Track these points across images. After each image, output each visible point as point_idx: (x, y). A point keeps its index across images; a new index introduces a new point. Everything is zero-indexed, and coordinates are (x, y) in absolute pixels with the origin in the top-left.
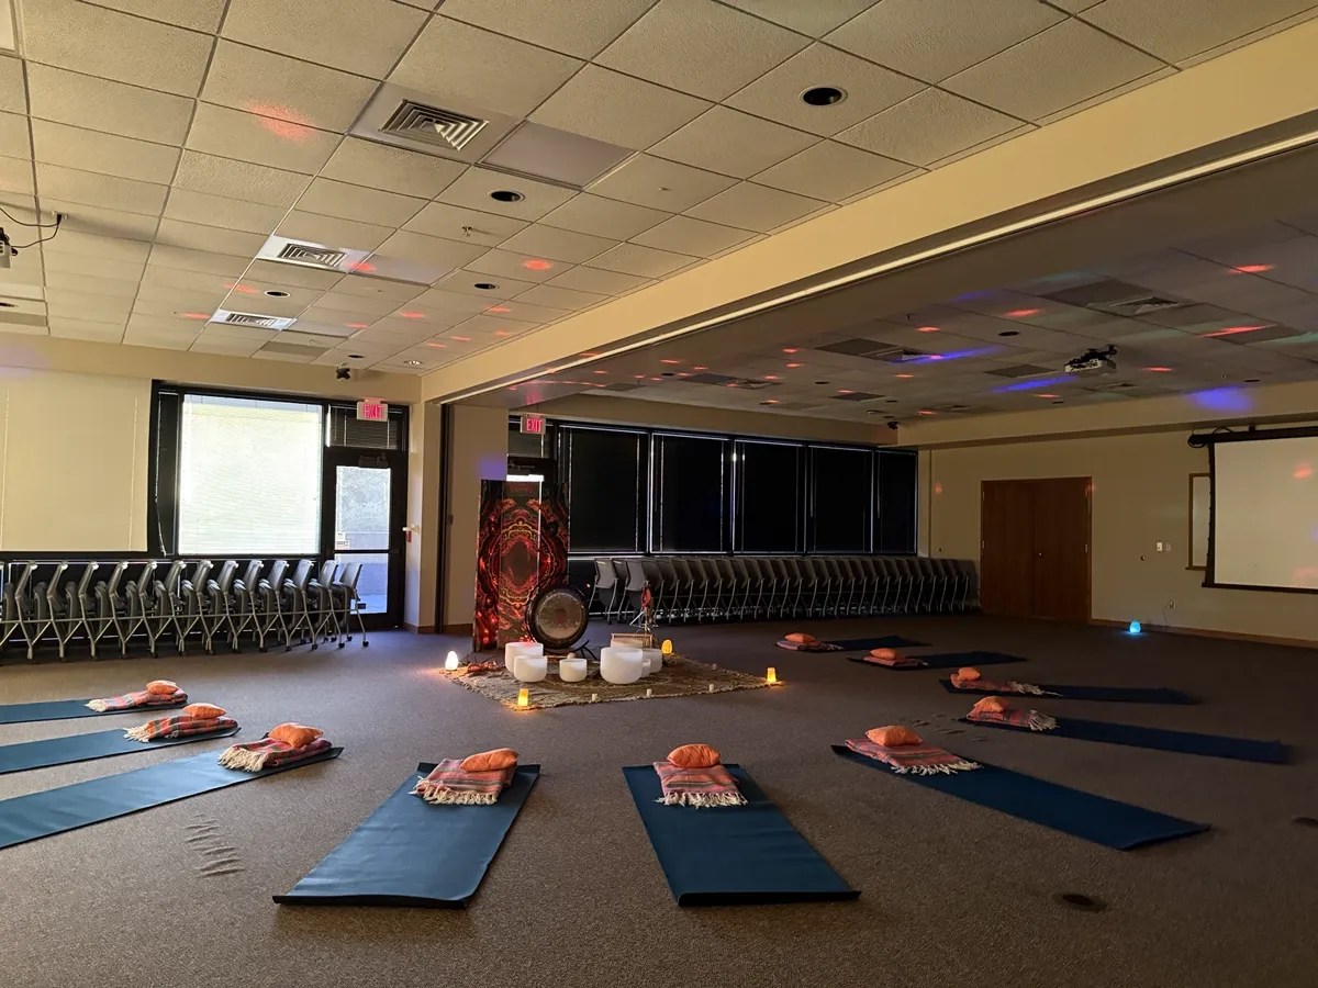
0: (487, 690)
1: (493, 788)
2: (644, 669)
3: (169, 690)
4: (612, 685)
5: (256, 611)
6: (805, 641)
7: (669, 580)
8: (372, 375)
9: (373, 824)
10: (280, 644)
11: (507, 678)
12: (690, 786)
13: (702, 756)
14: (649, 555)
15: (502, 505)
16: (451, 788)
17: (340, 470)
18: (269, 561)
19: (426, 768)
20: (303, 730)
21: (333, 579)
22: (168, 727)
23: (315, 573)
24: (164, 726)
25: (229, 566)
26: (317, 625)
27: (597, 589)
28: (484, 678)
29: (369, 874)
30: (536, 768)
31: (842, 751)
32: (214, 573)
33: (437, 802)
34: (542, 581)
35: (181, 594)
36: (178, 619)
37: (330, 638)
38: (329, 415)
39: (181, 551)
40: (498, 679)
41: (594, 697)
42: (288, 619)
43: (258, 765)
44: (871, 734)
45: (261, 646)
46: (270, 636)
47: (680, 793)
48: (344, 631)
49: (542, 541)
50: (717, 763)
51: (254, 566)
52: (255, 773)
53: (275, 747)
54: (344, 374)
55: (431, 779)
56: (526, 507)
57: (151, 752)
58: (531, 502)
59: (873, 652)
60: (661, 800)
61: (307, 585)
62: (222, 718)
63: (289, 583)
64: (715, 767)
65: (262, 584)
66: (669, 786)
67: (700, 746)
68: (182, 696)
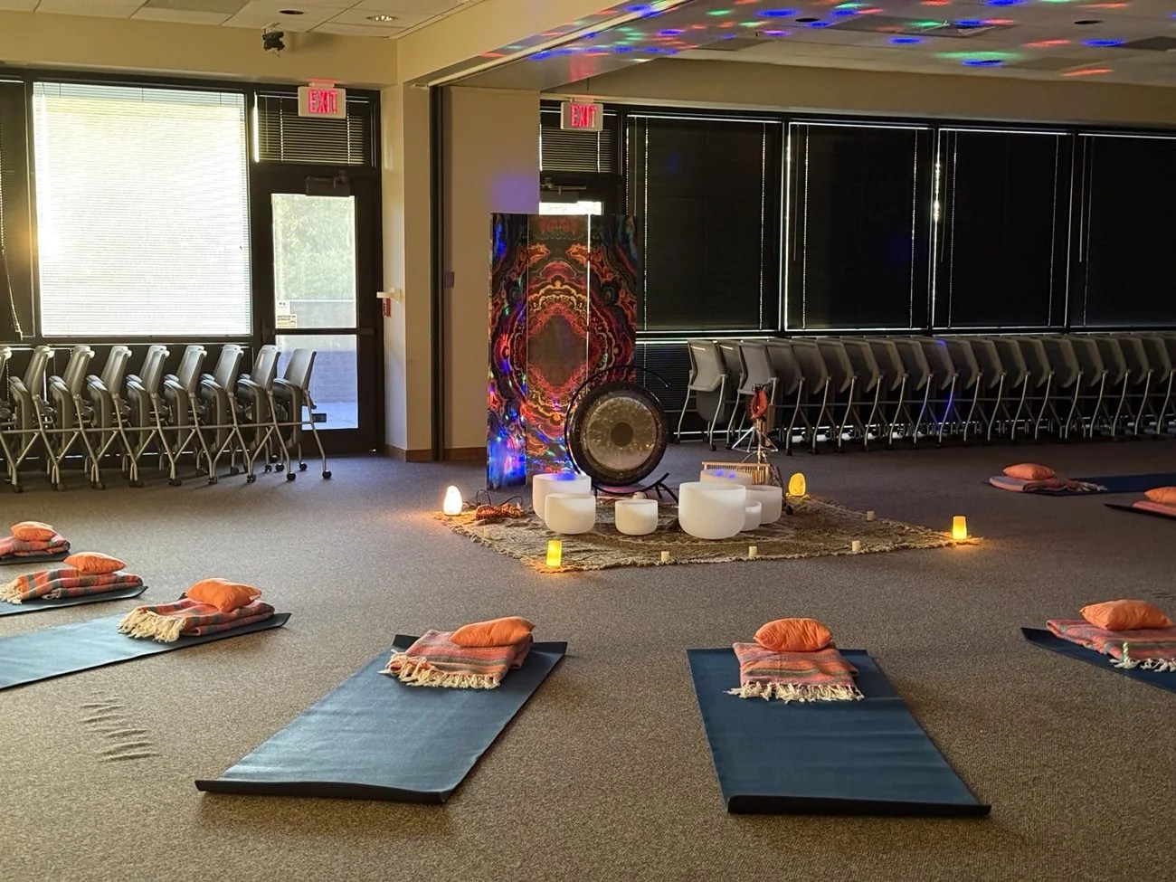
0: (504, 544)
1: (497, 668)
2: (749, 517)
3: (43, 536)
4: (697, 540)
5: (163, 424)
6: (1036, 477)
7: (811, 377)
8: (319, 40)
9: (328, 707)
10: (200, 474)
11: (536, 527)
12: (781, 675)
13: (805, 633)
14: (782, 334)
15: (529, 255)
16: (436, 666)
17: (278, 200)
18: (178, 346)
19: (403, 642)
20: (234, 587)
21: (274, 373)
22: (46, 584)
23: (246, 364)
24: (41, 582)
25: (118, 354)
26: (253, 445)
27: (693, 392)
28: (502, 527)
29: (321, 764)
30: (560, 647)
31: (1038, 636)
32: (97, 365)
33: (417, 684)
34: (594, 377)
35: (50, 398)
36: (47, 434)
37: (274, 466)
38: (255, 110)
39: (46, 331)
40: (522, 529)
41: (664, 556)
42: (210, 436)
43: (174, 634)
44: (1089, 612)
45: (173, 475)
46: (184, 462)
47: (764, 684)
48: (294, 456)
49: (593, 315)
50: (828, 645)
51: (156, 354)
52: (169, 644)
53: (197, 611)
54: (274, 41)
55: (410, 655)
56: (566, 258)
57: (25, 616)
58: (574, 249)
59: (1149, 493)
60: (734, 691)
61: (236, 385)
62: (120, 573)
63: (209, 380)
64: (824, 653)
65: (168, 382)
66: (750, 674)
67: (802, 621)
68: (61, 544)
